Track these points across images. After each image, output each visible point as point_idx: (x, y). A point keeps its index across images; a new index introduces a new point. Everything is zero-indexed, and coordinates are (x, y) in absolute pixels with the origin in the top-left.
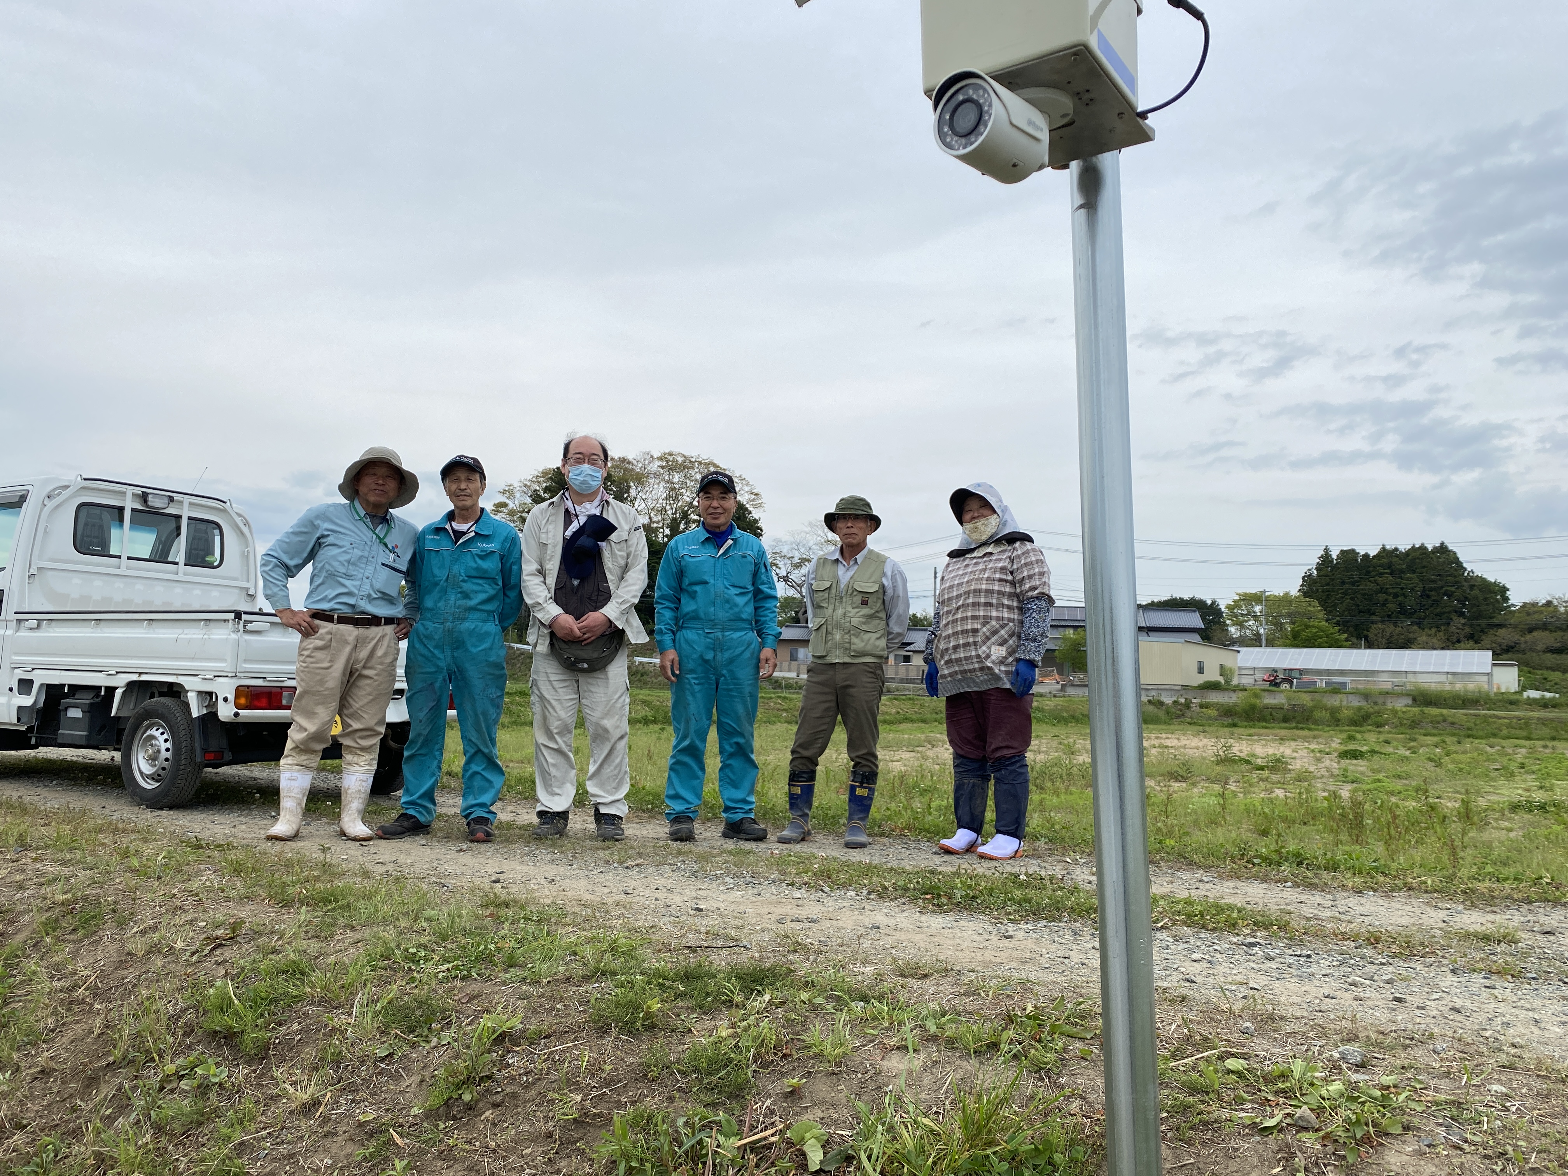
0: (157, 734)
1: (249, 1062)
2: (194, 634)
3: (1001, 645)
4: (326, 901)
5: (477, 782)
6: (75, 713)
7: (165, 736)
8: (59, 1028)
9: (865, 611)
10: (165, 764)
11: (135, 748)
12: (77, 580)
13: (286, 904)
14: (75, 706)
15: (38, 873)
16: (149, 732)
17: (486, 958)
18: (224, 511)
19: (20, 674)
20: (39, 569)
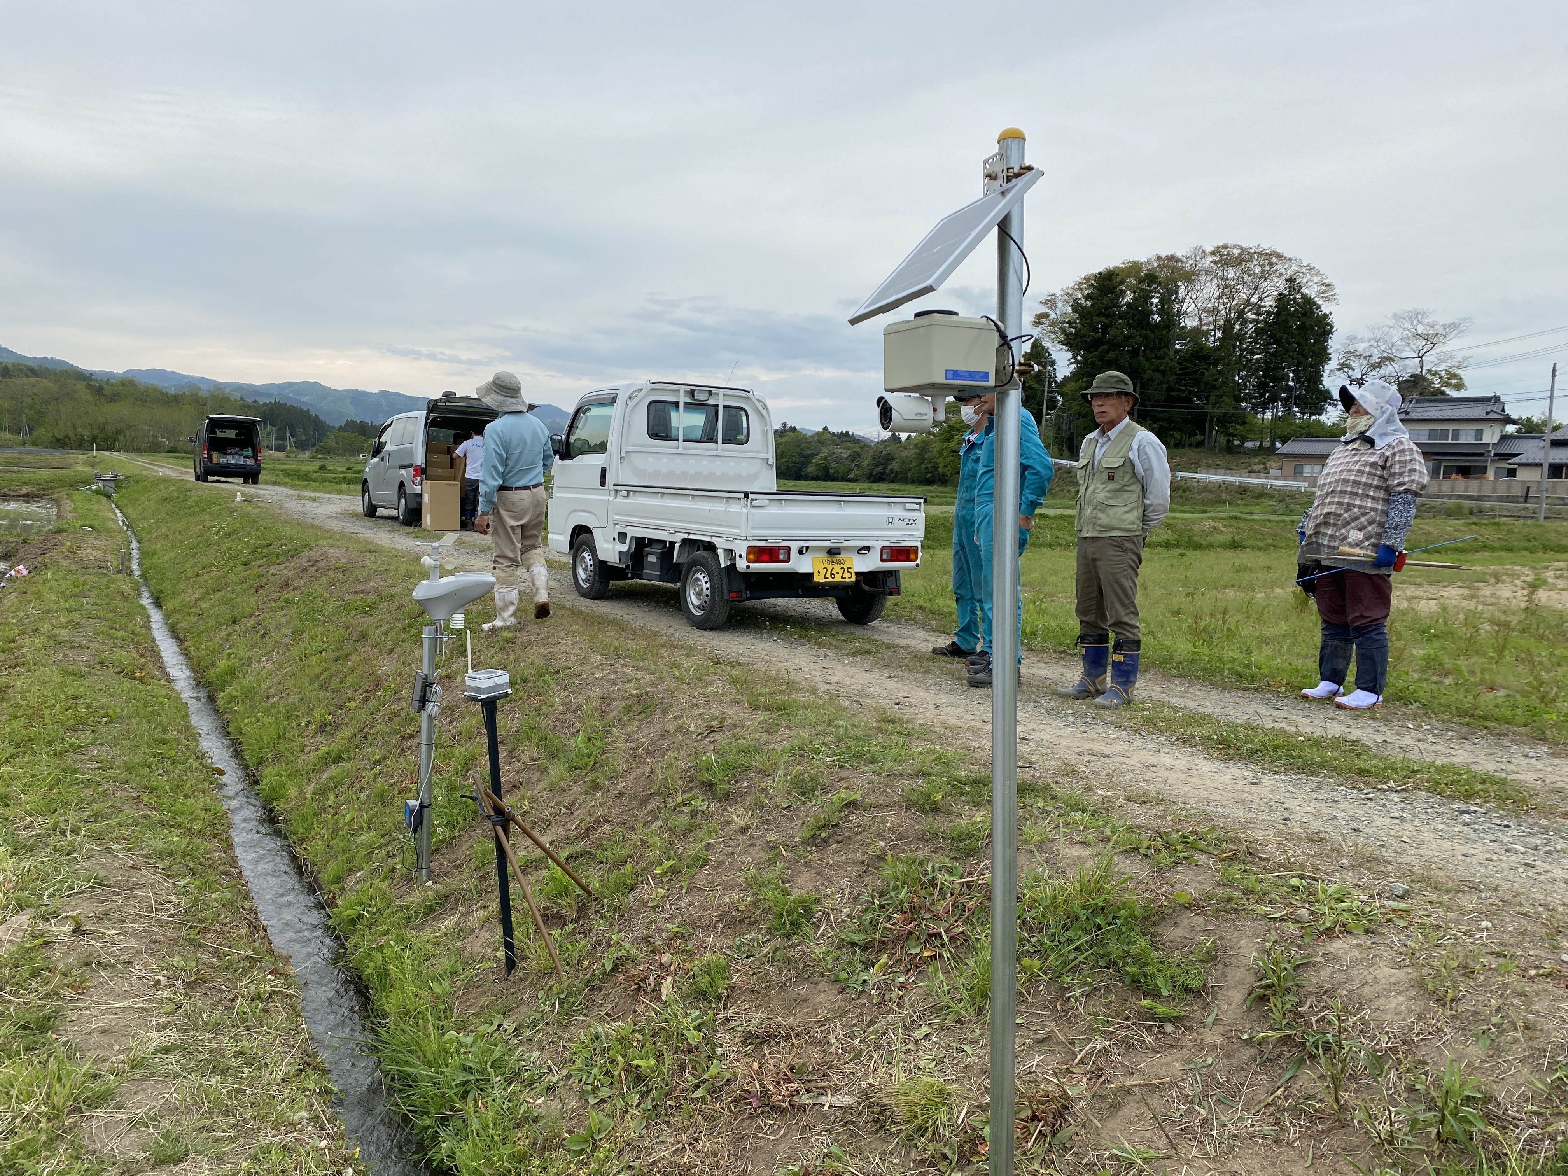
0: (701, 577)
1: (720, 801)
2: (719, 507)
3: (1360, 530)
4: (779, 709)
6: (652, 559)
7: (706, 579)
8: (629, 770)
9: (1112, 486)
10: (707, 599)
11: (688, 586)
12: (651, 459)
13: (756, 709)
14: (652, 554)
15: (625, 675)
16: (696, 576)
17: (858, 756)
18: (748, 398)
19: (619, 529)
20: (627, 452)
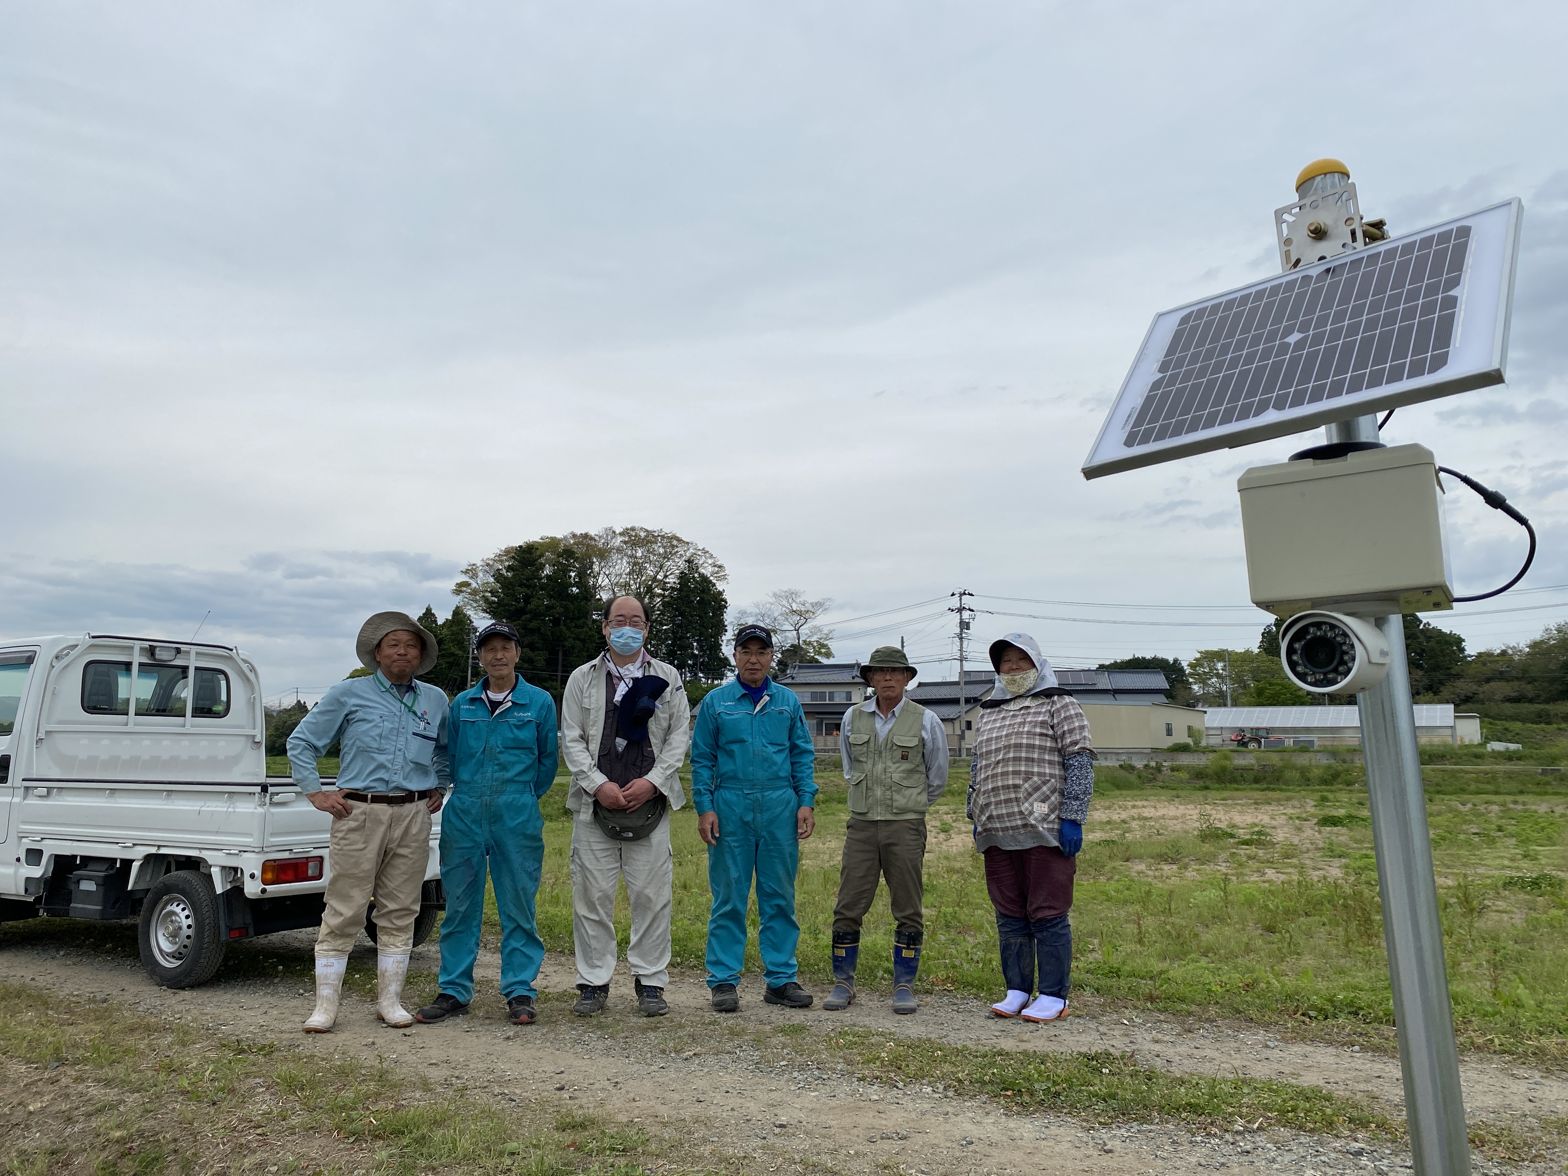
0: (178, 910)
2: (216, 806)
3: (1043, 801)
4: (395, 1132)
5: (518, 959)
6: (88, 886)
7: (187, 912)
9: (906, 766)
10: (187, 942)
11: (153, 924)
12: (84, 741)
13: (356, 1138)
14: (89, 878)
15: (83, 1099)
16: (169, 908)
18: (231, 658)
19: (27, 843)
20: (47, 732)
